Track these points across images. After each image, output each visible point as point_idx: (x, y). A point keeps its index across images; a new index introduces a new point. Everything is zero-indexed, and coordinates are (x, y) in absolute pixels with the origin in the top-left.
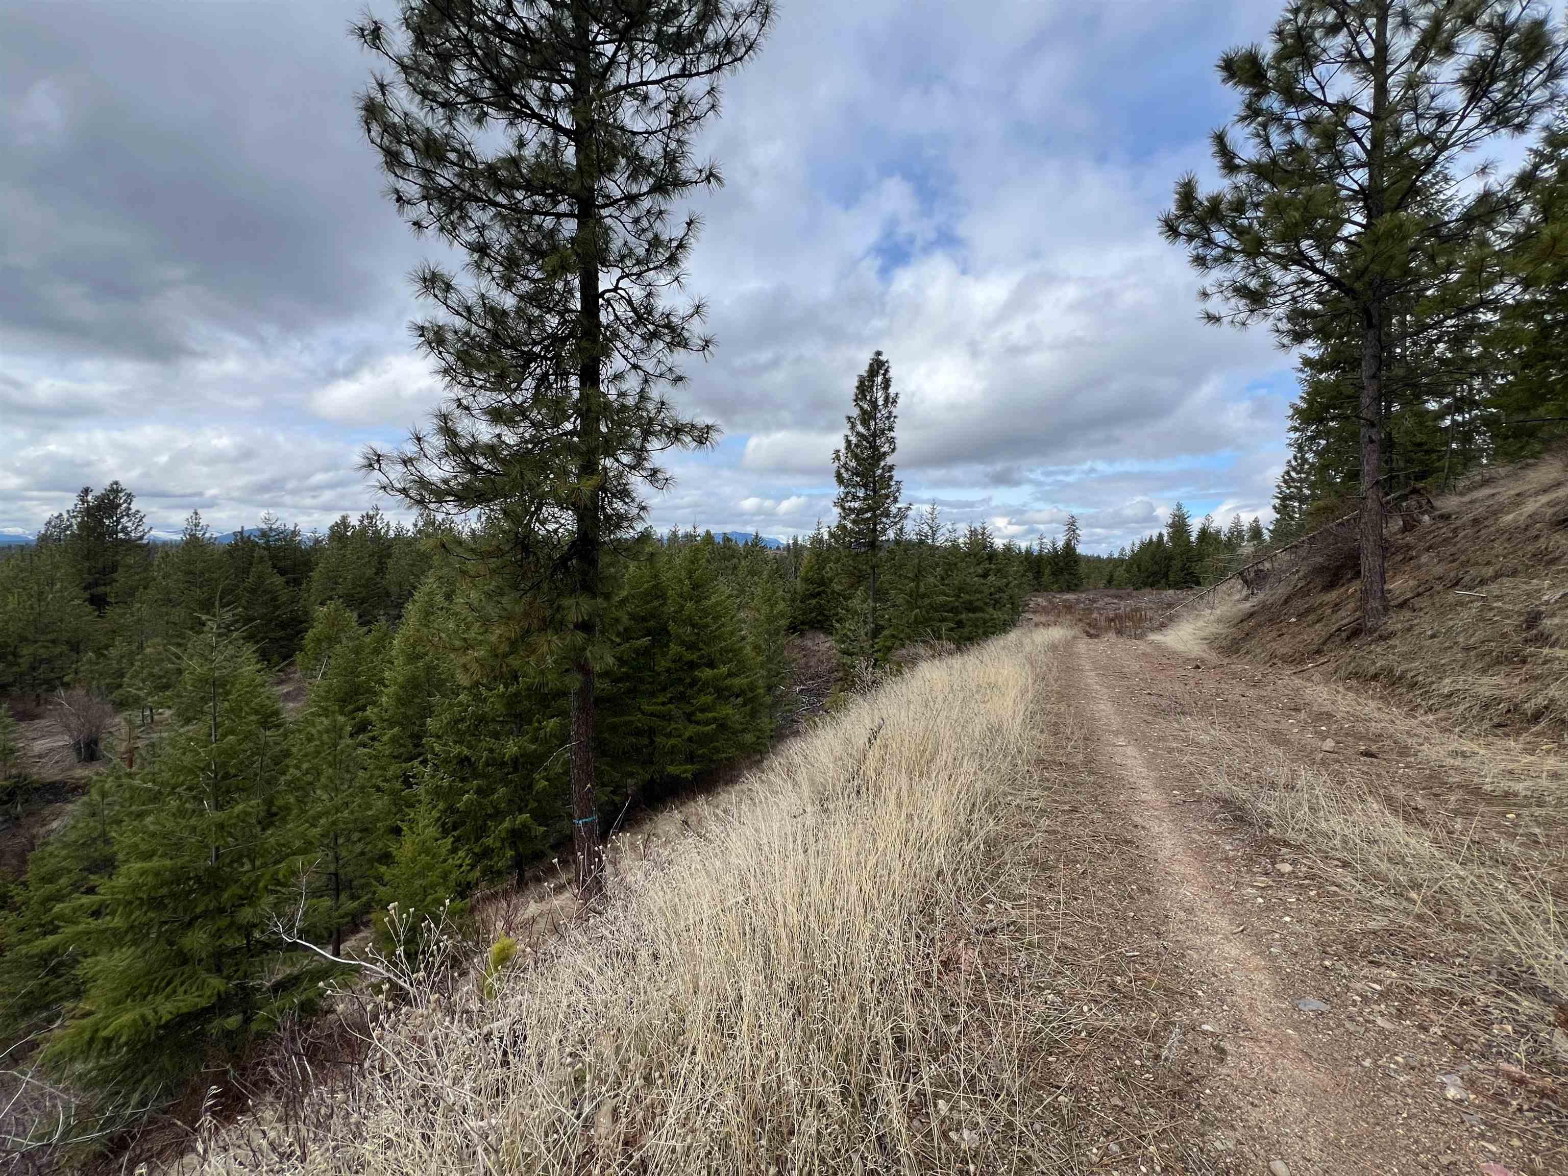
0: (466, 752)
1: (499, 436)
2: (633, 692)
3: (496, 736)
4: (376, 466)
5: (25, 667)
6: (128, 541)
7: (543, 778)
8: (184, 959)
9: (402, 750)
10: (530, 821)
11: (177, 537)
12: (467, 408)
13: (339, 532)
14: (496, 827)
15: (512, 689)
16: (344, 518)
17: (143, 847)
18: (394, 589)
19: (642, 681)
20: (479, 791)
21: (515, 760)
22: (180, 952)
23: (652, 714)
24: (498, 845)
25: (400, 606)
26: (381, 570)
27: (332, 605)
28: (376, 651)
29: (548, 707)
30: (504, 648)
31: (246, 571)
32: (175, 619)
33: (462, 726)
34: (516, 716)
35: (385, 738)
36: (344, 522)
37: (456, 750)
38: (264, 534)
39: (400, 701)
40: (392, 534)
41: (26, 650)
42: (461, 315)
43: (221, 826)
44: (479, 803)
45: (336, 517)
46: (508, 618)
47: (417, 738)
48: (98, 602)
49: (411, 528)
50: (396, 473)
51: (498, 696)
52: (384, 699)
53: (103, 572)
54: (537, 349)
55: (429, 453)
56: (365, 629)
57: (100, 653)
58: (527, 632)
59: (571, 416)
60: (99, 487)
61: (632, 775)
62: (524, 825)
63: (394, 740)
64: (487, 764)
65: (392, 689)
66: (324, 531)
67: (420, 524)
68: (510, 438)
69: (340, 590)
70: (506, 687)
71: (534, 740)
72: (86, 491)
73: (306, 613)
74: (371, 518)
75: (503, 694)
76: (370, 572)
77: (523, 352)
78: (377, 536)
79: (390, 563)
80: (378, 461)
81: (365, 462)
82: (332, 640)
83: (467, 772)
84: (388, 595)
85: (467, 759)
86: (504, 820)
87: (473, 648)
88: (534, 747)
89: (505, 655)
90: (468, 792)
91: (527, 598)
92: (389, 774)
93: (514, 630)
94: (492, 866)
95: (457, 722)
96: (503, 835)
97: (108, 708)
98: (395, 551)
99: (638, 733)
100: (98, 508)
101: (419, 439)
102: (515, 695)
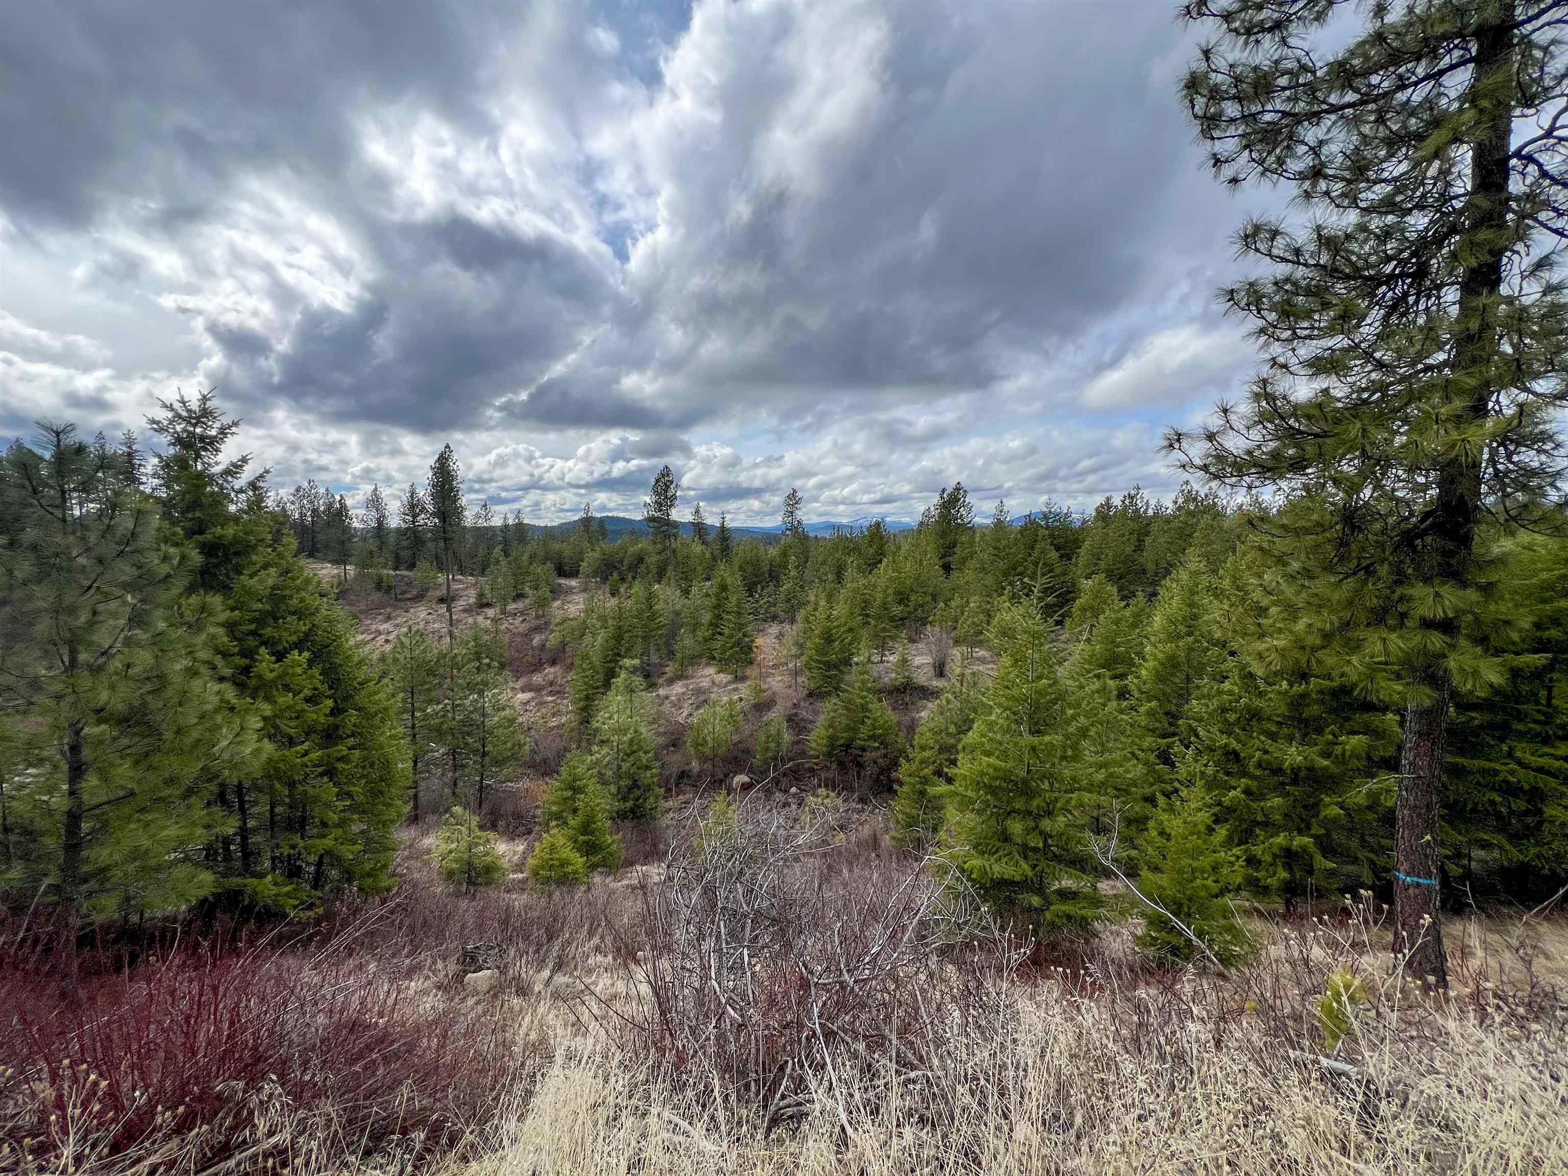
0: (1234, 745)
1: (1326, 391)
2: (1503, 731)
3: (1273, 737)
4: (1177, 445)
5: (911, 609)
6: (964, 525)
7: (1336, 804)
8: (1006, 838)
9: (1157, 725)
10: (1312, 849)
11: (988, 521)
12: (1285, 366)
13: (1104, 514)
14: (1267, 838)
15: (1299, 689)
16: (1108, 499)
17: (987, 747)
18: (1151, 567)
19: (1520, 716)
20: (1248, 792)
21: (1296, 771)
22: (1004, 830)
23: (1541, 770)
24: (1268, 858)
25: (1155, 583)
26: (1139, 548)
27: (1097, 578)
28: (1134, 626)
29: (1347, 719)
30: (1314, 640)
31: (1032, 548)
32: (987, 583)
33: (1232, 717)
34: (1300, 721)
35: (1142, 710)
36: (1108, 504)
37: (1223, 740)
38: (1046, 516)
39: (1160, 678)
40: (1150, 512)
41: (913, 598)
42: (1288, 261)
43: (1033, 749)
44: (1248, 806)
45: (1099, 499)
46: (1318, 605)
47: (1173, 717)
48: (947, 568)
49: (1171, 505)
50: (1198, 450)
51: (1279, 693)
52: (1144, 672)
53: (949, 547)
54: (1388, 269)
55: (1236, 425)
56: (1123, 604)
57: (947, 602)
58: (1346, 625)
59: (1446, 343)
60: (950, 487)
61: (1486, 845)
62: (1304, 849)
63: (1151, 713)
64: (1259, 765)
65: (1151, 664)
66: (1091, 512)
67: (1180, 501)
68: (1340, 390)
69: (1103, 565)
70: (1291, 684)
71: (1326, 755)
72: (944, 490)
73: (1074, 585)
74: (1131, 497)
75: (1286, 692)
76: (1128, 550)
77: (1366, 278)
78: (1137, 516)
79: (1148, 540)
80: (1178, 440)
81: (1166, 443)
82: (1096, 612)
83: (1235, 768)
84: (1144, 571)
85: (1236, 754)
86: (1277, 835)
87: (1272, 636)
88: (1326, 763)
89: (1314, 649)
90: (1235, 788)
91: (1350, 583)
92: (1145, 745)
93: (1329, 620)
94: (1258, 880)
95: (1224, 710)
96: (1275, 850)
97: (951, 642)
98: (1154, 528)
99: (1510, 790)
100: (949, 501)
101: (1225, 411)
102: (1302, 696)
